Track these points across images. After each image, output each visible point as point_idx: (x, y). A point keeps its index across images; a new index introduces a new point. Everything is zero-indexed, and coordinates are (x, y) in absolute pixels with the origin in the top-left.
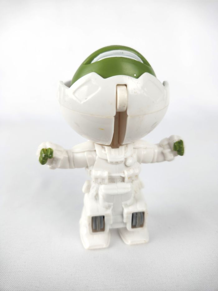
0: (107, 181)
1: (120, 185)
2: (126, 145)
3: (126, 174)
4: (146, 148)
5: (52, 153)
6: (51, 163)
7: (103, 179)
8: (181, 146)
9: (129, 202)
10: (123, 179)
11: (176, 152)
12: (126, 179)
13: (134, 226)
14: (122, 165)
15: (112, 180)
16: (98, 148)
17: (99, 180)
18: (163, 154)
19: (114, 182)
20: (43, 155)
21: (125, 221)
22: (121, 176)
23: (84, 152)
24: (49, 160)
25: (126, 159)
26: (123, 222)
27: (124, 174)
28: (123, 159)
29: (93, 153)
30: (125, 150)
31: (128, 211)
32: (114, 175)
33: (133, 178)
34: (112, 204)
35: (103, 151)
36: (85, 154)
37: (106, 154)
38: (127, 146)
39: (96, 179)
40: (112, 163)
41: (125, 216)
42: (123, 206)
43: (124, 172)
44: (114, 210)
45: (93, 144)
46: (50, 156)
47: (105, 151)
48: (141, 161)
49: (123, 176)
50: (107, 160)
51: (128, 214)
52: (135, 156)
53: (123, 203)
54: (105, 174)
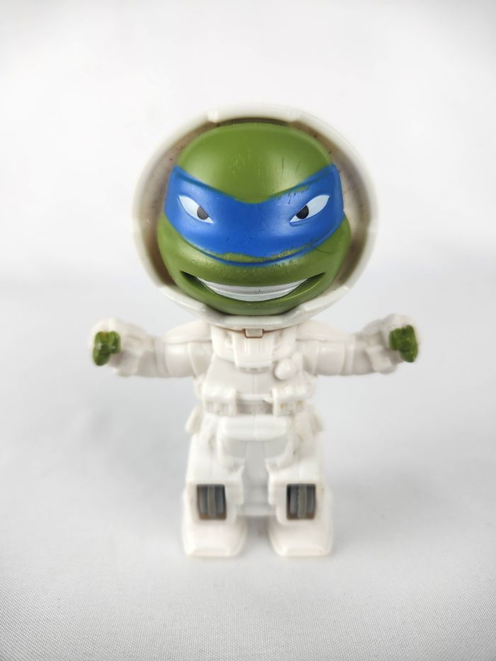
0: (232, 408)
1: (262, 419)
2: (278, 333)
3: (277, 395)
4: (325, 341)
5: (116, 341)
6: (118, 363)
7: (223, 405)
8: (408, 339)
9: (279, 460)
10: (268, 408)
11: (398, 353)
12: (276, 409)
13: (292, 515)
14: (267, 377)
15: (243, 408)
16: (216, 336)
17: (216, 407)
18: (365, 356)
19: (250, 413)
20: (100, 345)
21: (271, 500)
22: (264, 401)
23: (186, 343)
24: (112, 357)
25: (276, 363)
26: (266, 504)
27: (271, 396)
28: (269, 363)
29: (205, 346)
30: (276, 342)
31: (279, 479)
32: (249, 397)
33: (292, 408)
34: (242, 461)
35: (227, 344)
36: (189, 346)
37: (232, 350)
38: (281, 335)
39: (210, 403)
40: (243, 370)
41: (271, 489)
42: (268, 467)
43: (271, 392)
44: (246, 476)
45: (209, 326)
46: (114, 347)
47: (231, 342)
48: (313, 369)
49: (267, 399)
50: (232, 363)
51: (277, 485)
52: (298, 358)
53: (267, 461)
54: (229, 394)
